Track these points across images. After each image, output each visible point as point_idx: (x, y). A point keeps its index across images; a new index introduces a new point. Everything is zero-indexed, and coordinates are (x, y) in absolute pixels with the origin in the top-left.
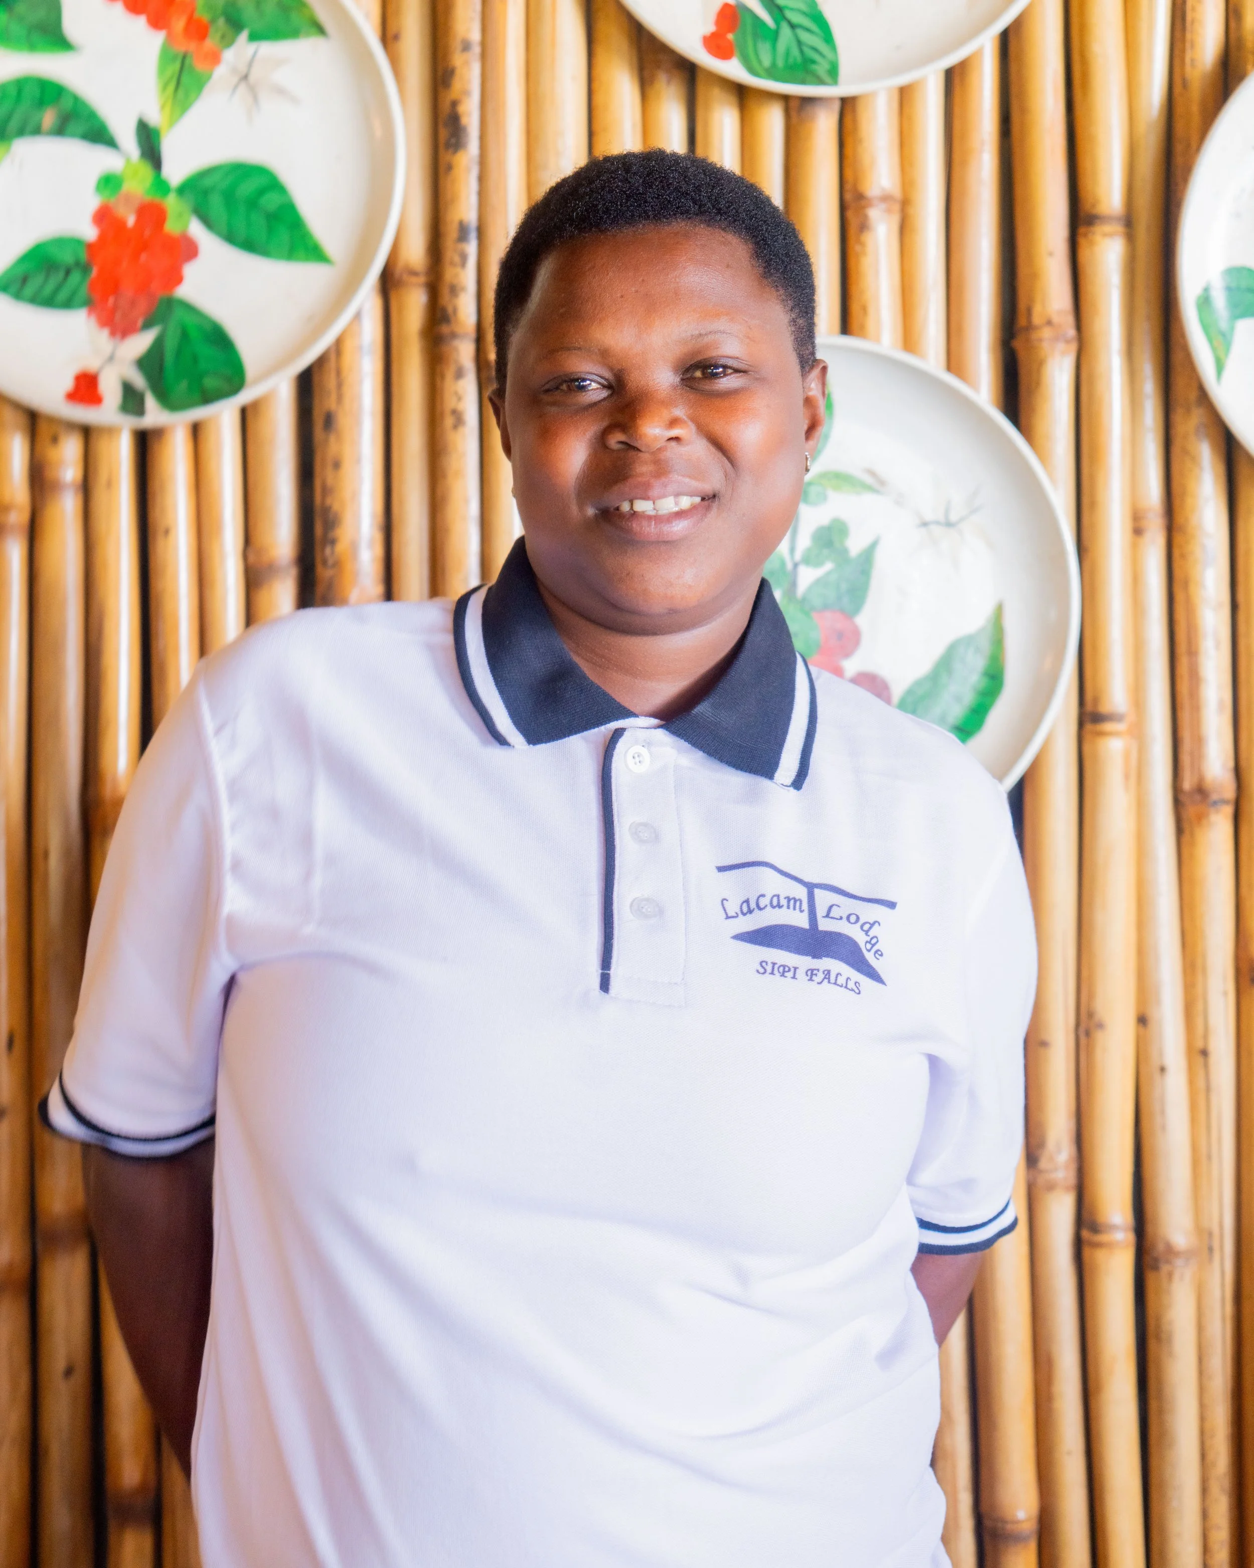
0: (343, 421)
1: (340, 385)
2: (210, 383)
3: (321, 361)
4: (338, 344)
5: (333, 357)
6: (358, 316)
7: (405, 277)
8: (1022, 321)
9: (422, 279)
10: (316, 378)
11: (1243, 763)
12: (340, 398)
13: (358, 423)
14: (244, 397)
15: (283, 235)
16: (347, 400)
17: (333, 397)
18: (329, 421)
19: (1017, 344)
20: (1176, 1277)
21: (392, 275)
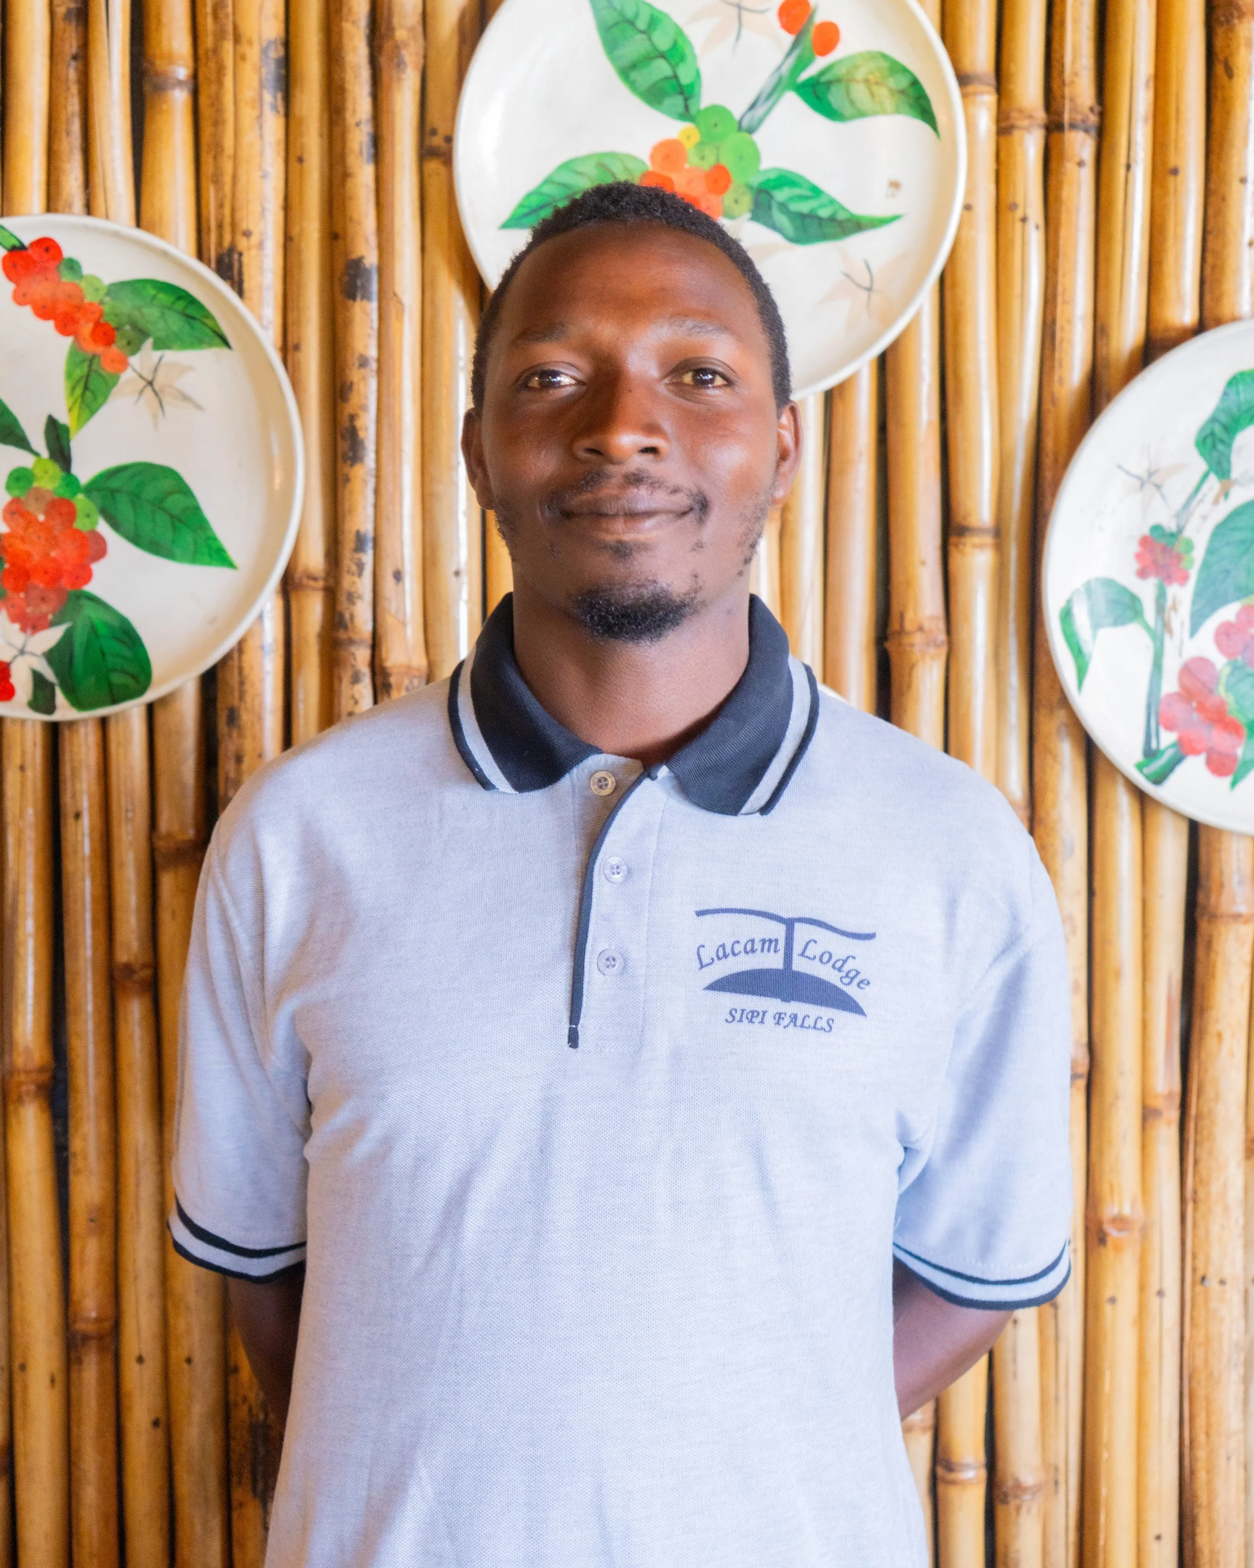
0: (245, 717)
1: (242, 683)
2: (117, 679)
3: (225, 660)
4: (240, 647)
5: (236, 655)
6: (260, 617)
7: (305, 581)
8: (895, 625)
9: (321, 584)
10: (220, 676)
11: (1096, 1039)
12: (242, 696)
13: (260, 718)
14: (151, 695)
15: (187, 537)
16: (248, 698)
17: (236, 694)
18: (233, 717)
19: (890, 646)
20: (1024, 1511)
21: (293, 578)
